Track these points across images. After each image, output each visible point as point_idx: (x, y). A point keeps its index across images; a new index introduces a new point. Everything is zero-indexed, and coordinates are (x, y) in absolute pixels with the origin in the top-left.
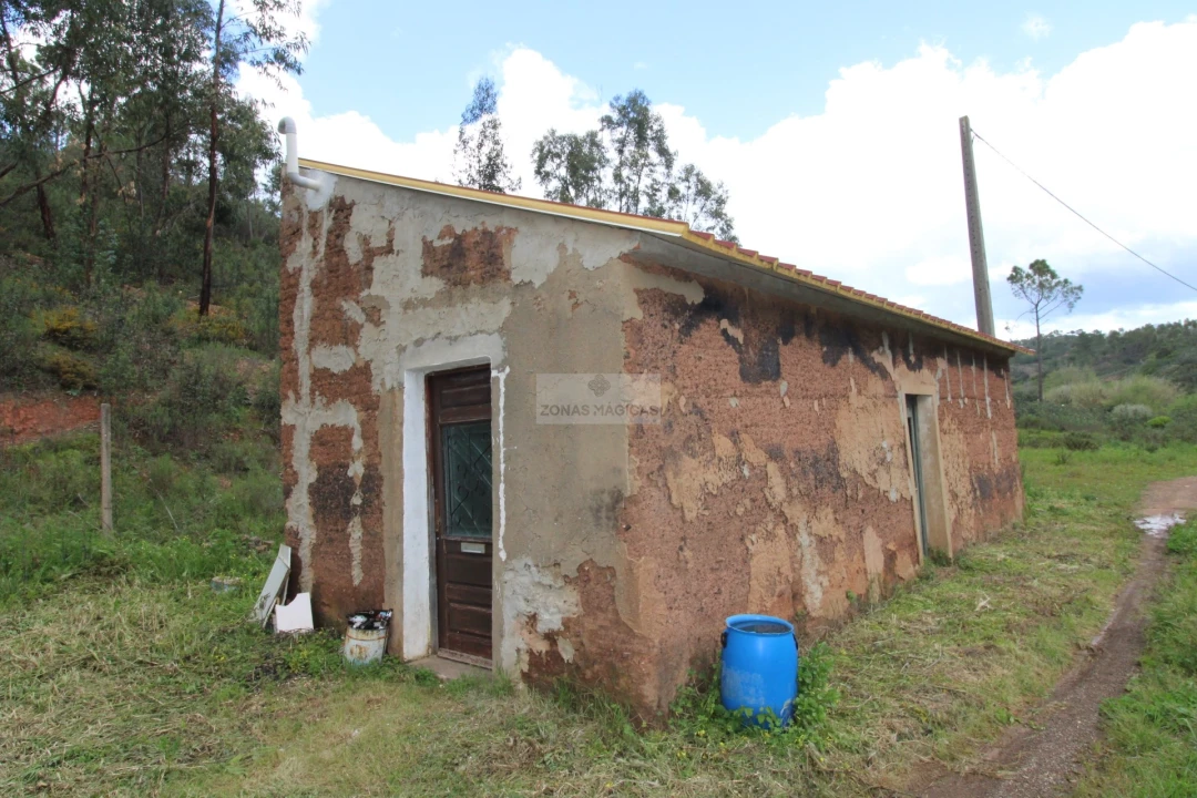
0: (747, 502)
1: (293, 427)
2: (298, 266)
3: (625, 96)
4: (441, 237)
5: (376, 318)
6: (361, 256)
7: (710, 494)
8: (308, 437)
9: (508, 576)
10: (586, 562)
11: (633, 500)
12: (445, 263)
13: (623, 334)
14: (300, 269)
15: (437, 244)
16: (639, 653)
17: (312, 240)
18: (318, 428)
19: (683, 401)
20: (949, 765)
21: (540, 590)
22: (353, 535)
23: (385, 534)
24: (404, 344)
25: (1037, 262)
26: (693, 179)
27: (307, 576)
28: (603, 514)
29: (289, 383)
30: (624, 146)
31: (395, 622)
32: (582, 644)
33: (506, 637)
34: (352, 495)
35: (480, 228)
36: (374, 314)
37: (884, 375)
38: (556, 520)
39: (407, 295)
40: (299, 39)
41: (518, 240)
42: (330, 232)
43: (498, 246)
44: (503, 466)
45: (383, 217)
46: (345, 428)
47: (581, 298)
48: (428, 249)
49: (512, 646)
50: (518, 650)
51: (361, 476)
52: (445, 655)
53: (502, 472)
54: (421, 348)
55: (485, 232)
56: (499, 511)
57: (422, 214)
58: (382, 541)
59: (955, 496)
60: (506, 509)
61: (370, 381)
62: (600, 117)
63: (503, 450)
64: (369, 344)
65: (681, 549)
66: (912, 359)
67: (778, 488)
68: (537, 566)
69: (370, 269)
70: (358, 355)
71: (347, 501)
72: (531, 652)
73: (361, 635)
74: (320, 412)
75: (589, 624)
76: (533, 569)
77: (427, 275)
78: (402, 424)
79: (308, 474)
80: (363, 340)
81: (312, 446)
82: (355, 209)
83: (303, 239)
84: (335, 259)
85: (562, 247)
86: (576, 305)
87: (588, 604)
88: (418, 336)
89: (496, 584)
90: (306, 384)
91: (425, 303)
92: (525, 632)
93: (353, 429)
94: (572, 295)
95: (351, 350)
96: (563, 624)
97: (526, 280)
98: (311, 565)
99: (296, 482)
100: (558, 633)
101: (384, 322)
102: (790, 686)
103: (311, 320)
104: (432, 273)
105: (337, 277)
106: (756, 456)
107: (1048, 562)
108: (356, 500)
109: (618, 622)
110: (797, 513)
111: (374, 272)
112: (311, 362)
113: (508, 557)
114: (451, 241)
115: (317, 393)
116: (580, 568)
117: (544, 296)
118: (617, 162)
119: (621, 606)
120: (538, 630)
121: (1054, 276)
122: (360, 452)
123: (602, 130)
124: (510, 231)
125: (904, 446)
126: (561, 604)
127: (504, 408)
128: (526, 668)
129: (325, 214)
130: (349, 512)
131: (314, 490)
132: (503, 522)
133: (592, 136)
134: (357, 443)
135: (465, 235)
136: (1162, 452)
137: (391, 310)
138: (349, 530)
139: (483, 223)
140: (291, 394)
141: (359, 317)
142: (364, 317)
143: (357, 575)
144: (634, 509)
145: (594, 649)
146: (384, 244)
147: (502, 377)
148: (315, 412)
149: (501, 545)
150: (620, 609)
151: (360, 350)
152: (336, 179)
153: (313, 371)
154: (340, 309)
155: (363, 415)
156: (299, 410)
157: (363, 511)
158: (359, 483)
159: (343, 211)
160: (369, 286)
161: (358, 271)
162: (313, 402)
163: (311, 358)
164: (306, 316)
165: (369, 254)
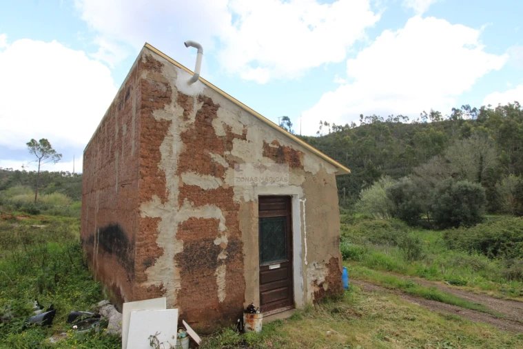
1: (159, 219)
2: (168, 119)
4: (273, 143)
6: (225, 134)
8: (176, 225)
9: (307, 270)
10: (331, 258)
12: (275, 154)
14: (169, 122)
15: (271, 145)
17: (182, 110)
18: (187, 219)
22: (219, 275)
23: (246, 269)
25: (43, 140)
28: (336, 243)
29: (154, 190)
32: (330, 283)
33: (308, 291)
34: (218, 254)
35: (290, 147)
41: (305, 157)
44: (305, 233)
45: (240, 122)
46: (213, 219)
47: (327, 181)
48: (266, 146)
50: (311, 294)
55: (292, 150)
56: (304, 248)
57: (262, 130)
60: (307, 247)
61: (232, 197)
63: (305, 227)
64: (231, 178)
68: (317, 263)
69: (230, 142)
70: (225, 182)
71: (214, 258)
72: (314, 293)
74: (188, 210)
75: (331, 276)
76: (316, 265)
77: (265, 156)
79: (173, 247)
80: (228, 176)
81: (179, 230)
82: (219, 109)
83: (172, 105)
85: (320, 165)
86: (326, 183)
87: (331, 271)
89: (304, 274)
90: (174, 194)
92: (312, 287)
93: (219, 220)
94: (324, 180)
95: (219, 180)
96: (325, 279)
97: (310, 171)
98: (177, 304)
99: (162, 254)
100: (324, 283)
103: (180, 156)
104: (268, 156)
108: (222, 256)
109: (339, 273)
111: (234, 145)
112: (180, 180)
113: (309, 263)
114: (278, 147)
115: (186, 199)
116: (330, 260)
117: (315, 178)
120: (318, 284)
122: (224, 232)
124: (302, 153)
126: (324, 273)
129: (196, 101)
130: (215, 264)
131: (181, 257)
132: (306, 251)
134: (222, 227)
135: (284, 147)
138: (216, 273)
140: (155, 197)
142: (227, 164)
143: (222, 296)
146: (242, 135)
147: (304, 202)
148: (183, 210)
151: (225, 180)
153: (182, 186)
154: (208, 156)
155: (226, 213)
156: (165, 208)
157: (227, 261)
158: (225, 247)
159: (210, 105)
160: (230, 151)
161: (222, 140)
162: (181, 204)
163: (181, 178)
164: (175, 151)
165: (231, 136)
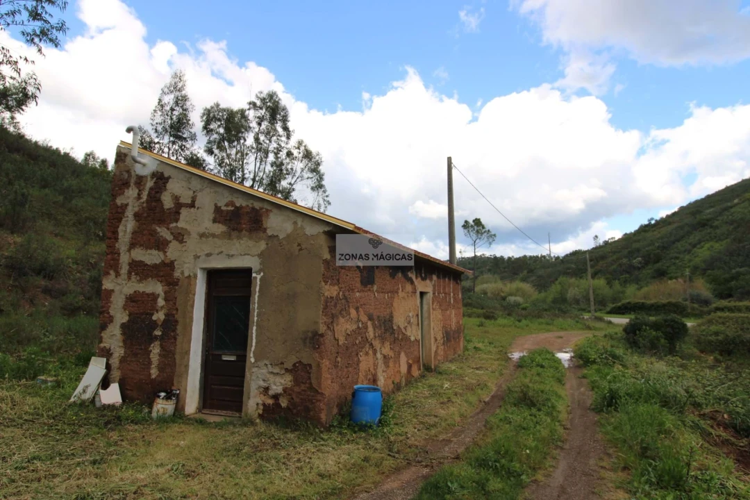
0: (360, 338)
1: (113, 291)
2: (125, 202)
3: (265, 92)
4: (227, 205)
5: (180, 239)
6: (173, 206)
7: (348, 334)
8: (124, 297)
9: (254, 370)
10: (297, 363)
11: (322, 335)
12: (228, 218)
13: (323, 265)
14: (127, 205)
15: (224, 208)
16: (320, 401)
17: (137, 191)
18: (132, 292)
19: (341, 293)
20: (435, 438)
21: (272, 376)
22: (153, 351)
23: (177, 351)
24: (198, 255)
25: (476, 219)
26: (302, 148)
27: (116, 374)
28: (308, 341)
29: (111, 266)
30: (262, 121)
31: (181, 396)
32: (292, 399)
33: (251, 399)
34: (154, 330)
35: (250, 206)
36: (180, 236)
37: (412, 283)
38: (283, 343)
39: (202, 230)
40: (61, 25)
41: (271, 215)
42: (151, 189)
43: (261, 216)
44: (256, 319)
45: (190, 189)
46: (153, 294)
47: (303, 247)
48: (217, 209)
49: (253, 402)
50: (257, 404)
51: (162, 320)
52: (208, 412)
53: (255, 321)
54: (211, 258)
55: (253, 208)
56: (252, 339)
57: (215, 192)
58: (174, 354)
59: (436, 340)
60: (256, 338)
61: (173, 271)
62: (249, 101)
63: (256, 311)
64: (173, 251)
65: (337, 357)
66: (423, 275)
67: (371, 333)
68: (271, 364)
69: (179, 213)
70: (166, 256)
71: (150, 334)
72: (264, 405)
73: (165, 402)
74: (134, 284)
75: (297, 389)
76: (269, 366)
77: (216, 222)
78: (194, 295)
79: (120, 316)
80: (170, 250)
81: (126, 302)
82: (170, 180)
83: (130, 189)
84: (154, 204)
85: (295, 223)
86: (301, 250)
87: (296, 381)
88: (209, 252)
89: (247, 374)
90: (124, 269)
91: (213, 236)
92: (262, 395)
93: (159, 295)
94: (299, 245)
95: (161, 254)
96: (283, 390)
97: (275, 234)
98: (119, 368)
99: (112, 321)
100: (280, 394)
101: (186, 242)
102: (379, 413)
103: (132, 234)
104: (219, 222)
105: (155, 213)
106: (364, 318)
107: (472, 370)
108: (158, 333)
109: (311, 388)
110: (377, 344)
111: (181, 215)
112: (130, 256)
113: (256, 361)
114: (233, 208)
115: (133, 273)
116: (294, 365)
117: (284, 243)
118: (257, 130)
119: (314, 381)
120: (270, 394)
121: (483, 227)
122: (162, 307)
123: (249, 109)
124: (267, 210)
125: (418, 315)
126: (283, 381)
127: (259, 292)
128: (261, 412)
129: (149, 178)
130: (151, 339)
131: (124, 327)
132: (254, 344)
133: (242, 112)
134: (161, 302)
135: (241, 207)
136: (524, 322)
137: (191, 236)
138: (151, 348)
139: (252, 204)
140: (112, 272)
141: (169, 237)
142: (172, 237)
143: (154, 372)
144: (322, 339)
145: (298, 400)
146: (190, 202)
147: (259, 277)
148: (130, 284)
149: (252, 355)
150: (313, 382)
151: (167, 254)
152: (158, 162)
153: (131, 261)
154: (155, 231)
155: (166, 288)
156: (118, 282)
157: (162, 338)
158: (160, 324)
159: (162, 180)
160: (177, 222)
161: (170, 213)
162: (129, 278)
163: (130, 254)
164: (128, 231)
165: (179, 206)
